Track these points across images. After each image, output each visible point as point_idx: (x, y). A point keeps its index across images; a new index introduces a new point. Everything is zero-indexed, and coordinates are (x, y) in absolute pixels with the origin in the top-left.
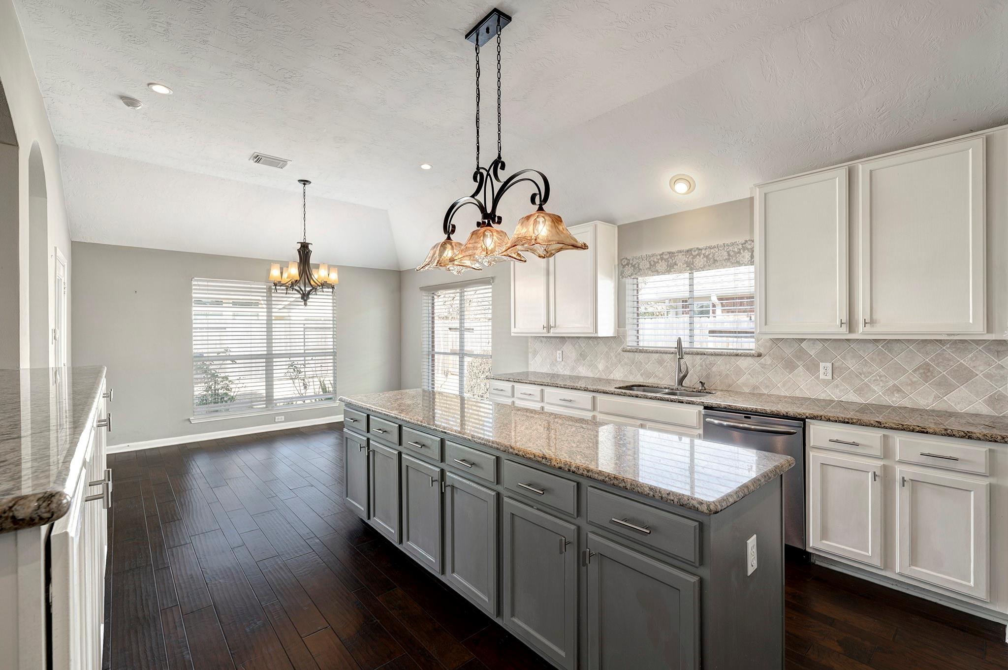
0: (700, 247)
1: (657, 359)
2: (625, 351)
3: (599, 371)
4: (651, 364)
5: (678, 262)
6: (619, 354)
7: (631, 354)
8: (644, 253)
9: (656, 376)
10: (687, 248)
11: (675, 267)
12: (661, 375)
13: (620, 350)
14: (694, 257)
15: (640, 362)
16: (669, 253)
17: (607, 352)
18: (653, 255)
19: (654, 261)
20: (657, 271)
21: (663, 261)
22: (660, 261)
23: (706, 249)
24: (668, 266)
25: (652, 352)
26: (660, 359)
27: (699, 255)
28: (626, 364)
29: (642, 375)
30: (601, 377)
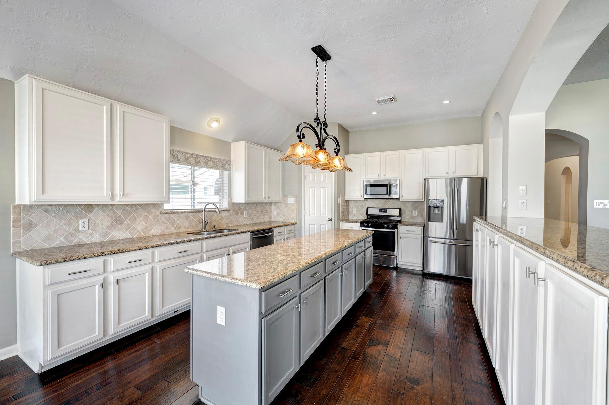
0: (211, 157)
1: (185, 216)
2: (163, 213)
3: (138, 231)
4: (181, 220)
5: (200, 161)
6: (158, 216)
7: (167, 215)
8: (182, 150)
9: (184, 227)
10: (206, 155)
11: (199, 163)
12: (187, 226)
13: (158, 213)
14: (208, 161)
15: (174, 220)
16: (197, 155)
17: (146, 215)
18: (187, 153)
19: (187, 157)
20: (190, 163)
21: (193, 158)
22: (191, 158)
23: (213, 159)
24: (195, 162)
25: (181, 213)
26: (187, 216)
27: (211, 160)
28: (163, 222)
29: (175, 228)
30: (141, 236)
